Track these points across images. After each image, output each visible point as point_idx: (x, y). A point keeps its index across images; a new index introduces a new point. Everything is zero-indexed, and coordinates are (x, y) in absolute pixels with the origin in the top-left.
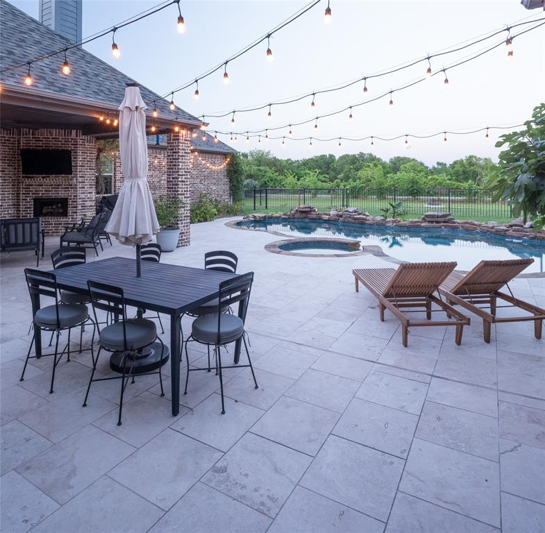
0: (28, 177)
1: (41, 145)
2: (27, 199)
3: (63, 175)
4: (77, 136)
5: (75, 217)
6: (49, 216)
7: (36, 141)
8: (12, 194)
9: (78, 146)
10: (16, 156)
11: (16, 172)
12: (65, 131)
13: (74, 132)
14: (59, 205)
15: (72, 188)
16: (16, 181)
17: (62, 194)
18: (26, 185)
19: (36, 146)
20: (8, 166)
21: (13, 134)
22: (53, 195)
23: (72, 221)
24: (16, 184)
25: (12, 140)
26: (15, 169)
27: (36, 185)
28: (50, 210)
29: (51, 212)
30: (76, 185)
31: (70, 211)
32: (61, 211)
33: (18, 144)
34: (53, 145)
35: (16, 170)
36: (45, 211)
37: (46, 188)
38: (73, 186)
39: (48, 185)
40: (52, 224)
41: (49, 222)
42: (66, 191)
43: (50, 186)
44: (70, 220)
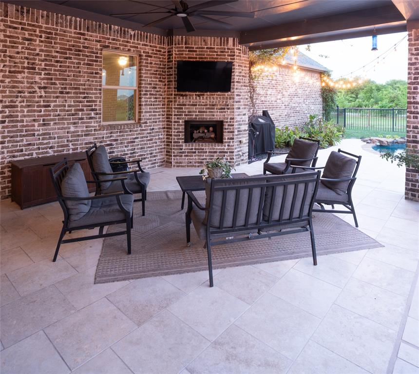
0: (182, 95)
1: (195, 56)
2: (179, 122)
3: (219, 93)
4: (234, 45)
5: (231, 144)
6: (199, 141)
7: (189, 51)
8: (163, 115)
9: (235, 57)
10: (166, 70)
11: (166, 89)
12: (221, 39)
13: (231, 40)
14: (211, 129)
15: (228, 109)
16: (166, 100)
17: (217, 116)
18: (178, 105)
19: (189, 58)
20: (160, 81)
21: (164, 43)
22: (207, 116)
23: (228, 149)
24: (166, 103)
25: (162, 50)
26: (165, 85)
27: (188, 105)
28: (201, 135)
29: (202, 138)
30: (233, 105)
31: (226, 136)
32: (213, 136)
33: (169, 55)
34: (208, 56)
35: (166, 87)
36: (196, 135)
37: (200, 108)
38: (229, 107)
39: (202, 105)
40: (206, 152)
41: (203, 149)
42: (222, 112)
43: (204, 105)
44: (225, 148)
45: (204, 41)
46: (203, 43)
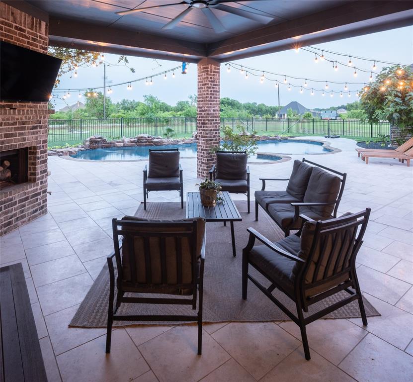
3: (30, 104)
4: (46, 33)
5: (45, 179)
13: (43, 25)
14: (7, 164)
17: (29, 140)
22: (16, 143)
23: (41, 188)
31: (39, 168)
37: (6, 130)
38: (41, 124)
39: (9, 124)
40: (15, 203)
41: (11, 200)
42: (33, 133)
43: (13, 124)
44: (38, 187)
45: (12, 14)
46: (11, 18)
